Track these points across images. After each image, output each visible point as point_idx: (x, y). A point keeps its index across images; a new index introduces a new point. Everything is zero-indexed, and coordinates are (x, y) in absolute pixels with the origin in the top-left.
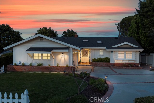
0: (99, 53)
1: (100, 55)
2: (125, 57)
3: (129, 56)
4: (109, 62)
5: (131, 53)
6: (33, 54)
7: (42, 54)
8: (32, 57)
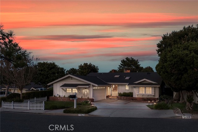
0: (125, 88)
1: (126, 90)
2: (145, 92)
3: (149, 91)
4: (132, 96)
5: (151, 88)
6: (66, 89)
7: (72, 89)
8: (66, 91)
